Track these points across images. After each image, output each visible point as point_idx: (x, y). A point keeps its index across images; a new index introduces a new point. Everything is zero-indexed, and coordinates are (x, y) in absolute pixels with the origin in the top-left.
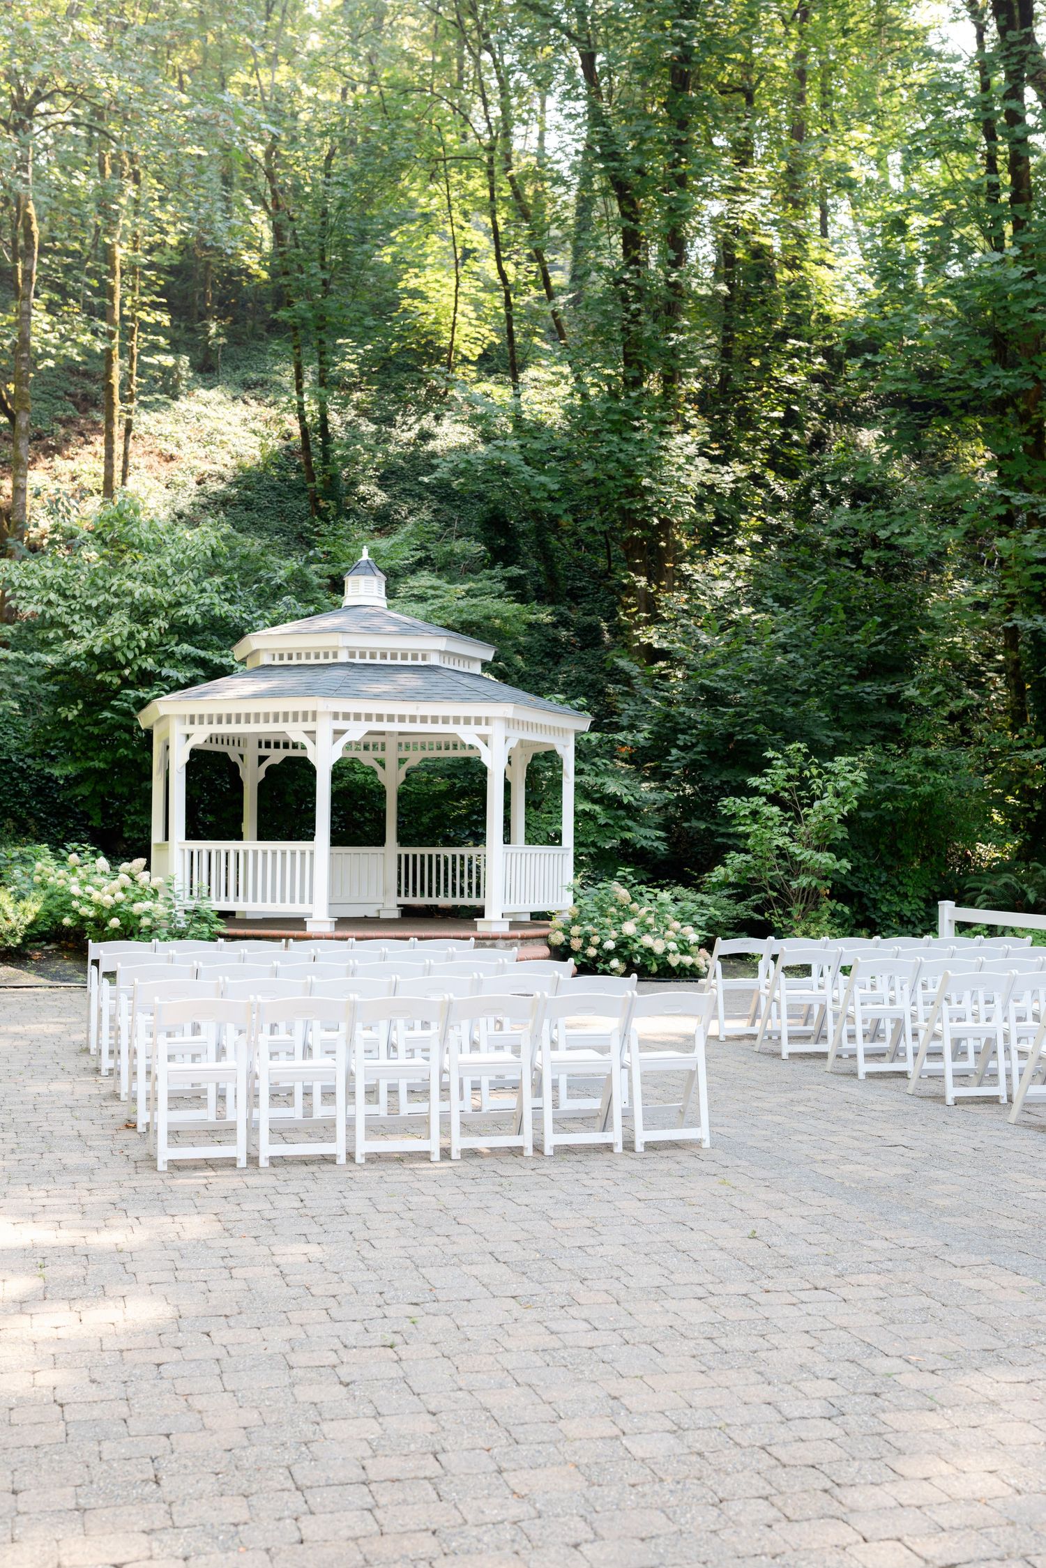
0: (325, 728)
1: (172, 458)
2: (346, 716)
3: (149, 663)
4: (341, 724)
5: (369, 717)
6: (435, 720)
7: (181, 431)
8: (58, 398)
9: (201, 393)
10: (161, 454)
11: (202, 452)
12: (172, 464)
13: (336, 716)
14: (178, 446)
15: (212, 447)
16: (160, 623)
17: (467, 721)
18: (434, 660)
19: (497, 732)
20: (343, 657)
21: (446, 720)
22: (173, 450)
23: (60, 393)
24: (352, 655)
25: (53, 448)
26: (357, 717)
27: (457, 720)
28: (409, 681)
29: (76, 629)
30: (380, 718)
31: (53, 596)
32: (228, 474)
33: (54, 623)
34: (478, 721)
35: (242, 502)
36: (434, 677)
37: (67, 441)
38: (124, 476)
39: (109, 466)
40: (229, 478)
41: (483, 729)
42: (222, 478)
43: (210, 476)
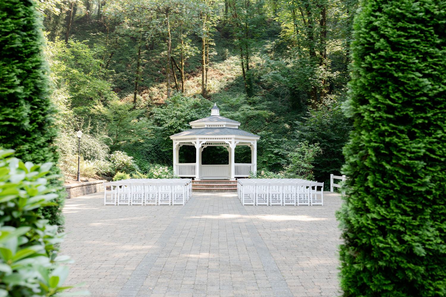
0: (198, 141)
1: (222, 74)
2: (202, 139)
3: (179, 128)
4: (201, 140)
5: (206, 139)
6: (220, 139)
7: (225, 68)
8: (198, 62)
9: (232, 57)
10: (219, 74)
11: (229, 73)
12: (222, 76)
13: (200, 139)
14: (224, 71)
15: (232, 71)
16: (183, 120)
17: (227, 139)
18: (224, 126)
19: (233, 141)
20: (206, 127)
21: (222, 139)
22: (222, 72)
23: (198, 61)
24: (208, 126)
25: (194, 74)
26: (204, 139)
27: (224, 139)
28: (217, 131)
29: (167, 121)
30: (209, 139)
31: (162, 115)
32: (234, 77)
33: (163, 120)
34: (229, 139)
35: (236, 85)
36: (222, 130)
37: (198, 72)
38: (206, 81)
39: (203, 79)
40: (234, 79)
41: (230, 140)
42: (233, 79)
43: (230, 78)
